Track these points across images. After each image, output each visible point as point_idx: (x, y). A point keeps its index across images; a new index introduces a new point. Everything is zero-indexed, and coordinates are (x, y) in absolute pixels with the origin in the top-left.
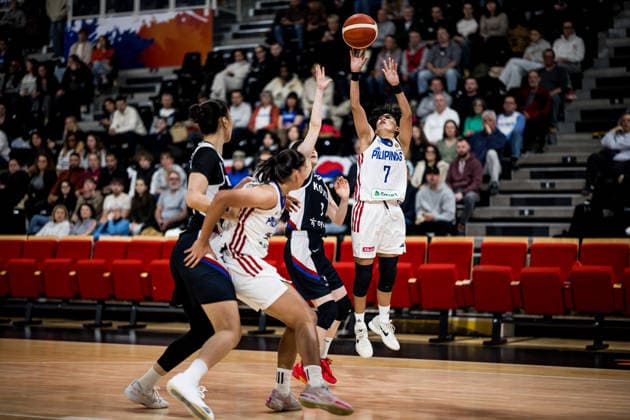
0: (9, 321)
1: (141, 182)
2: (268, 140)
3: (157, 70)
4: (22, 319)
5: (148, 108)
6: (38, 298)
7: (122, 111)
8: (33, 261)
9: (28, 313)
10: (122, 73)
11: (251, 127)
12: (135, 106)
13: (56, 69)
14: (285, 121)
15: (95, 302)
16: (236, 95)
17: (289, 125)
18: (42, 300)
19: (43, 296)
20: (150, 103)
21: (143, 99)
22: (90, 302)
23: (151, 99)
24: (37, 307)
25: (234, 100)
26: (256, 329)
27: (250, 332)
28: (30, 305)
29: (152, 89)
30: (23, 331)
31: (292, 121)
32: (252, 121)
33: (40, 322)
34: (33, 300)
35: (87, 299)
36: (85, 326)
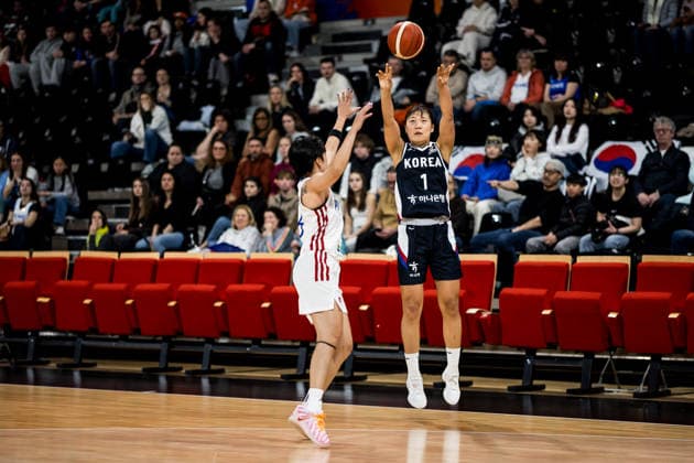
0: (181, 369)
1: (356, 176)
2: (529, 118)
3: (373, 22)
4: (198, 367)
5: (362, 74)
6: (218, 338)
7: (328, 78)
8: (211, 287)
9: (206, 358)
10: (326, 26)
11: (505, 100)
12: (345, 72)
13: (236, 21)
14: (553, 92)
15: (297, 344)
16: (486, 55)
17: (560, 98)
18: (223, 341)
19: (226, 335)
20: (365, 68)
21: (356, 62)
22: (289, 343)
23: (366, 62)
24: (217, 350)
25: (483, 62)
26: (519, 383)
27: (509, 388)
28: (209, 347)
29: (368, 49)
30: (200, 382)
31: (562, 91)
32: (508, 93)
33: (222, 371)
34: (211, 341)
35: (285, 340)
36: (283, 377)
